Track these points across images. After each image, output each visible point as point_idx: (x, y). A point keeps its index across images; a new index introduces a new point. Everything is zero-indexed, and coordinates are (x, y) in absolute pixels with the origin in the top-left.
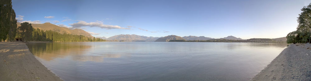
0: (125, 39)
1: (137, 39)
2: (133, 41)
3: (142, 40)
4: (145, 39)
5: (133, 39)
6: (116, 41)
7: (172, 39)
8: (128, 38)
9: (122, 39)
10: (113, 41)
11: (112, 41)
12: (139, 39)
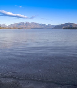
0: (24, 26)
1: (36, 26)
2: (32, 29)
3: (40, 27)
4: (43, 27)
5: (32, 27)
6: (15, 28)
7: (68, 26)
8: (28, 26)
9: (22, 26)
10: (13, 28)
11: (11, 29)
12: (38, 27)
